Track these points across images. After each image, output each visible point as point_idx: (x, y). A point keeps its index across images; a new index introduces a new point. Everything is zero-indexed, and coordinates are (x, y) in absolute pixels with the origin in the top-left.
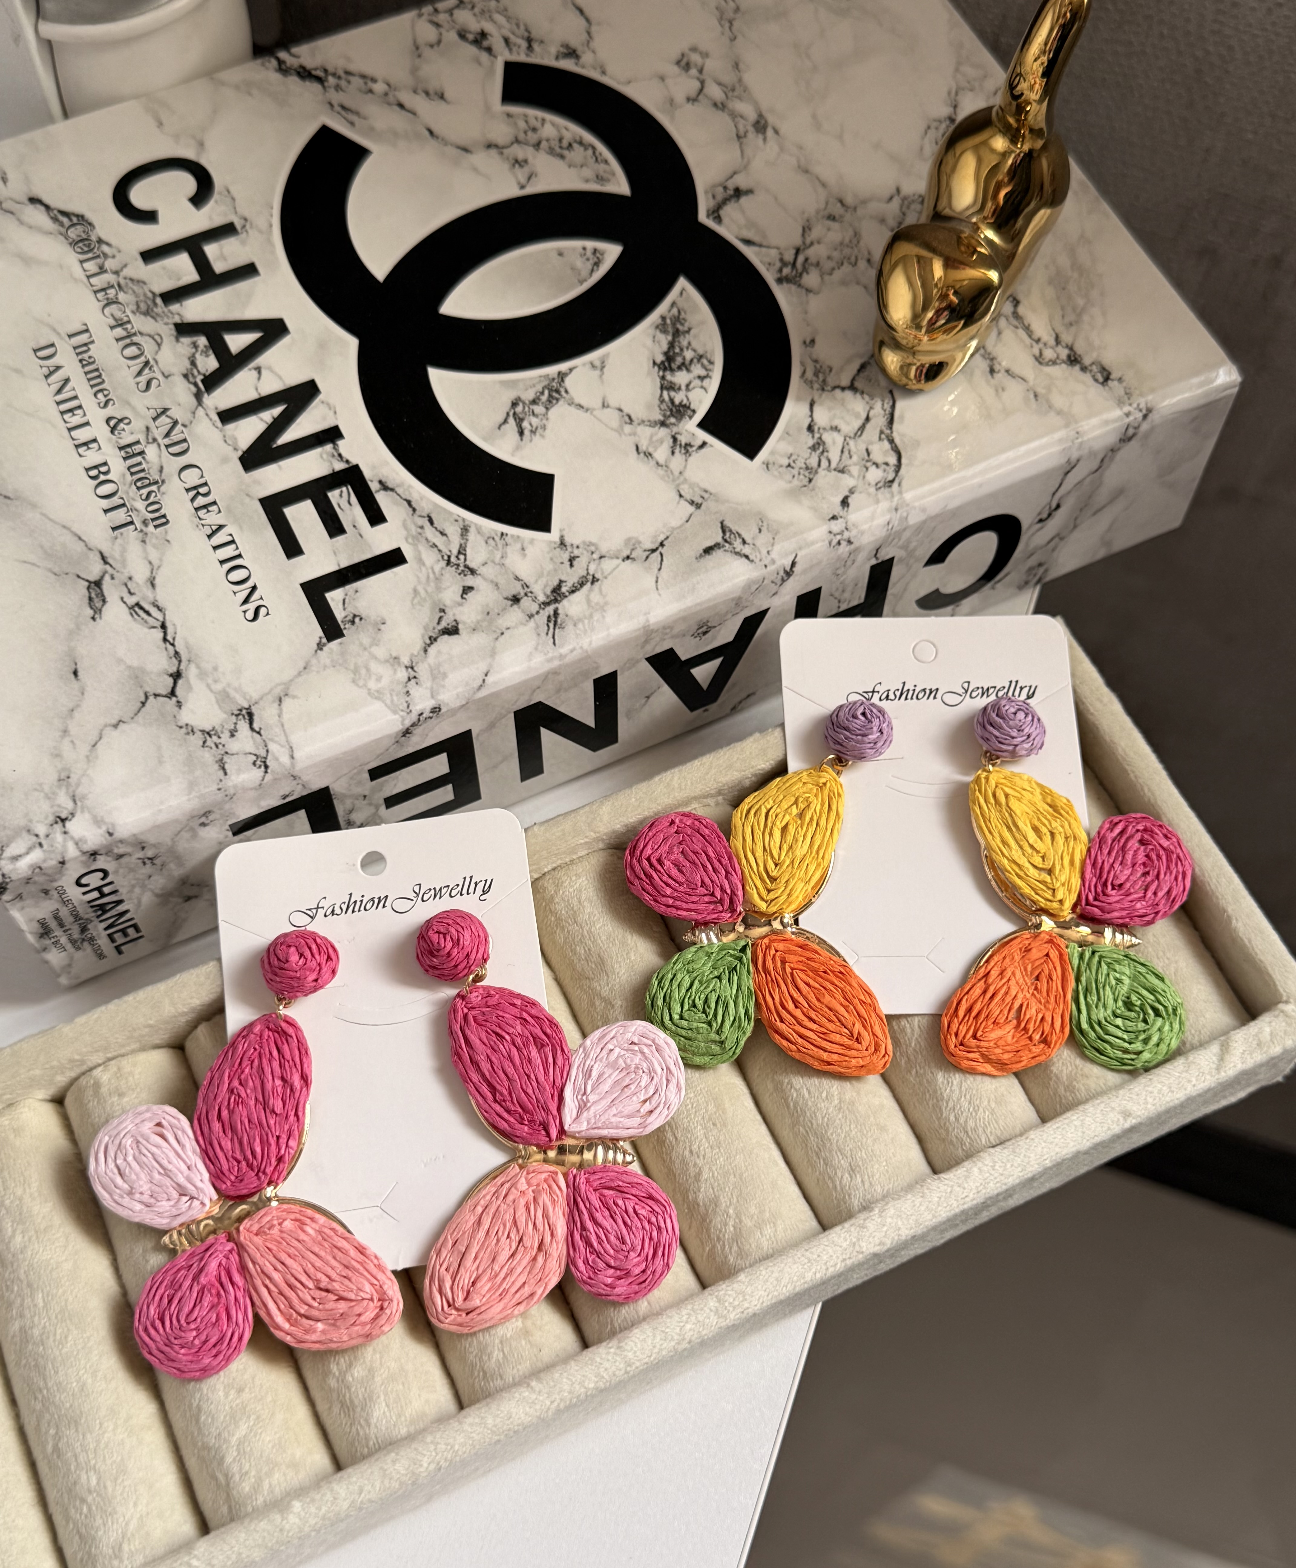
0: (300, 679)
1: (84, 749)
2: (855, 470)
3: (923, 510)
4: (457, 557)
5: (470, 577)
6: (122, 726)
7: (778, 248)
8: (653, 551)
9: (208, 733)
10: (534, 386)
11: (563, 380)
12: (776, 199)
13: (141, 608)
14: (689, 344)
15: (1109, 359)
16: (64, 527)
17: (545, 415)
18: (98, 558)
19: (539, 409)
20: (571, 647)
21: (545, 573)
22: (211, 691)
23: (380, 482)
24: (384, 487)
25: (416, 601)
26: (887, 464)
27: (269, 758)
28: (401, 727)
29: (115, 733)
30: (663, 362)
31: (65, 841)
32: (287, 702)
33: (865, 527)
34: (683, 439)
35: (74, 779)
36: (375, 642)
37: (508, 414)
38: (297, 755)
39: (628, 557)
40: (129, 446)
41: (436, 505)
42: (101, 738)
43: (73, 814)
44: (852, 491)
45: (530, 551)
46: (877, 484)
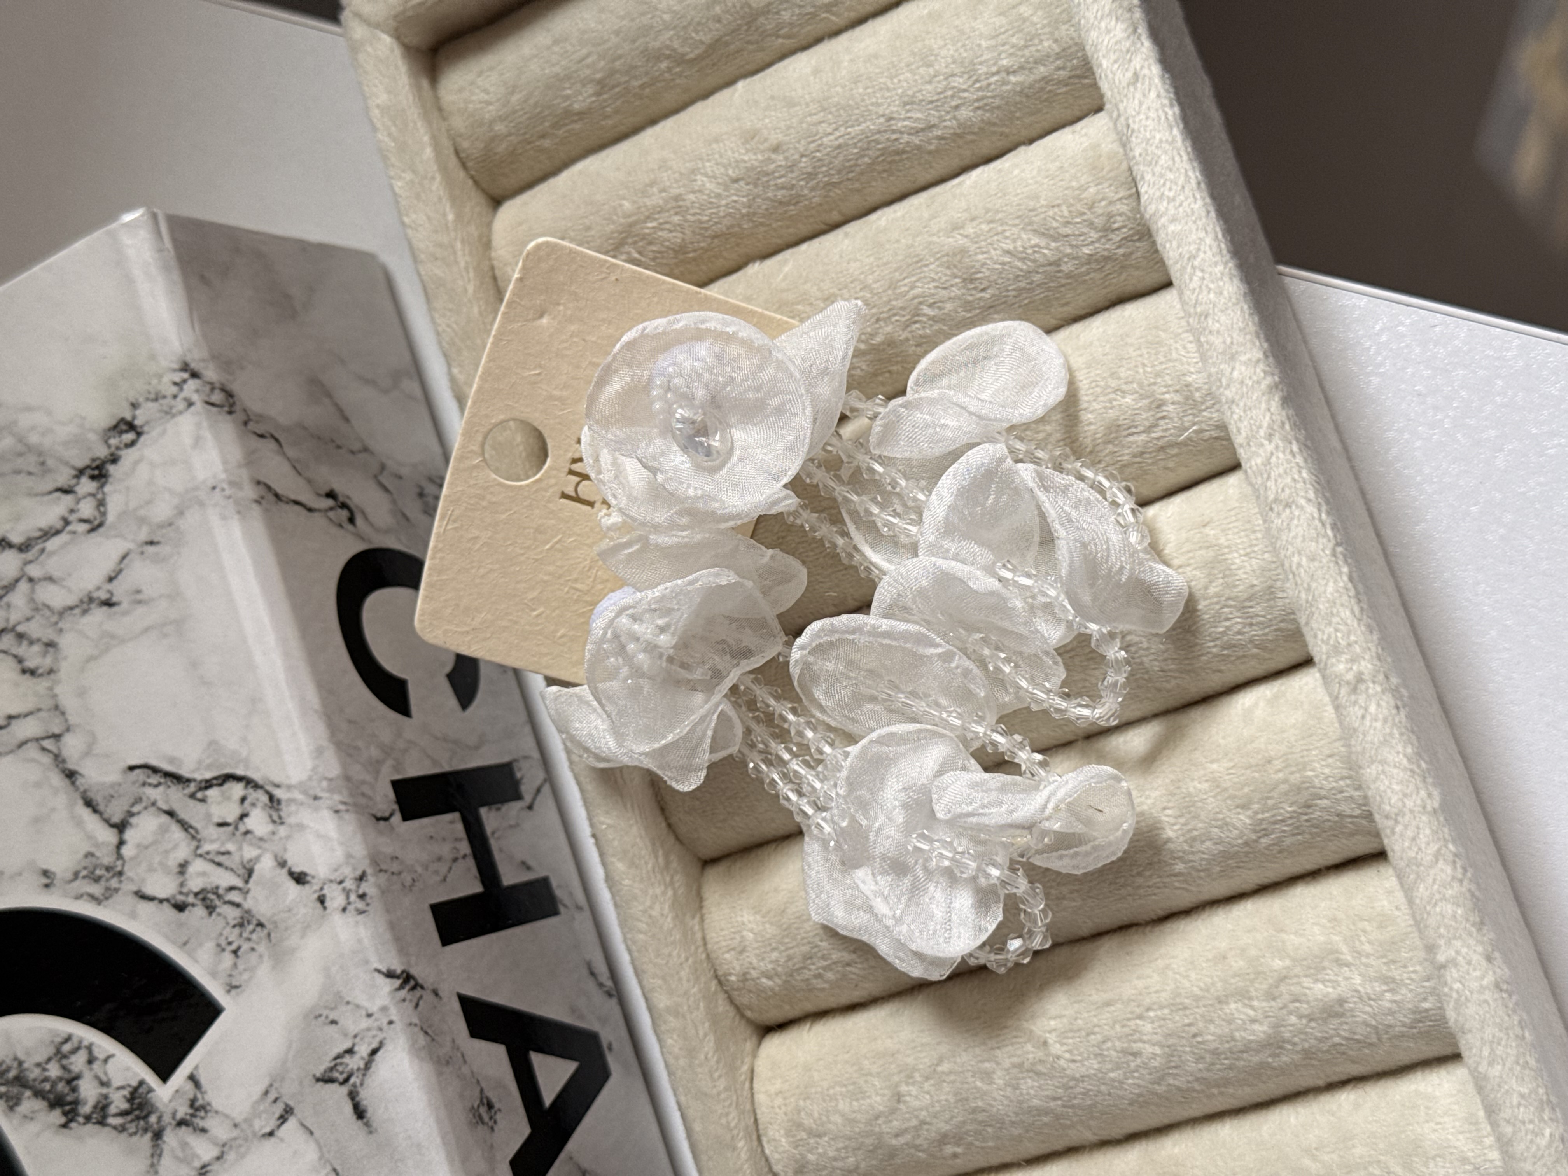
2: (249, 852)
14: (38, 1065)
15: (98, 414)
34: (183, 1111)
44: (282, 864)
46: (274, 822)
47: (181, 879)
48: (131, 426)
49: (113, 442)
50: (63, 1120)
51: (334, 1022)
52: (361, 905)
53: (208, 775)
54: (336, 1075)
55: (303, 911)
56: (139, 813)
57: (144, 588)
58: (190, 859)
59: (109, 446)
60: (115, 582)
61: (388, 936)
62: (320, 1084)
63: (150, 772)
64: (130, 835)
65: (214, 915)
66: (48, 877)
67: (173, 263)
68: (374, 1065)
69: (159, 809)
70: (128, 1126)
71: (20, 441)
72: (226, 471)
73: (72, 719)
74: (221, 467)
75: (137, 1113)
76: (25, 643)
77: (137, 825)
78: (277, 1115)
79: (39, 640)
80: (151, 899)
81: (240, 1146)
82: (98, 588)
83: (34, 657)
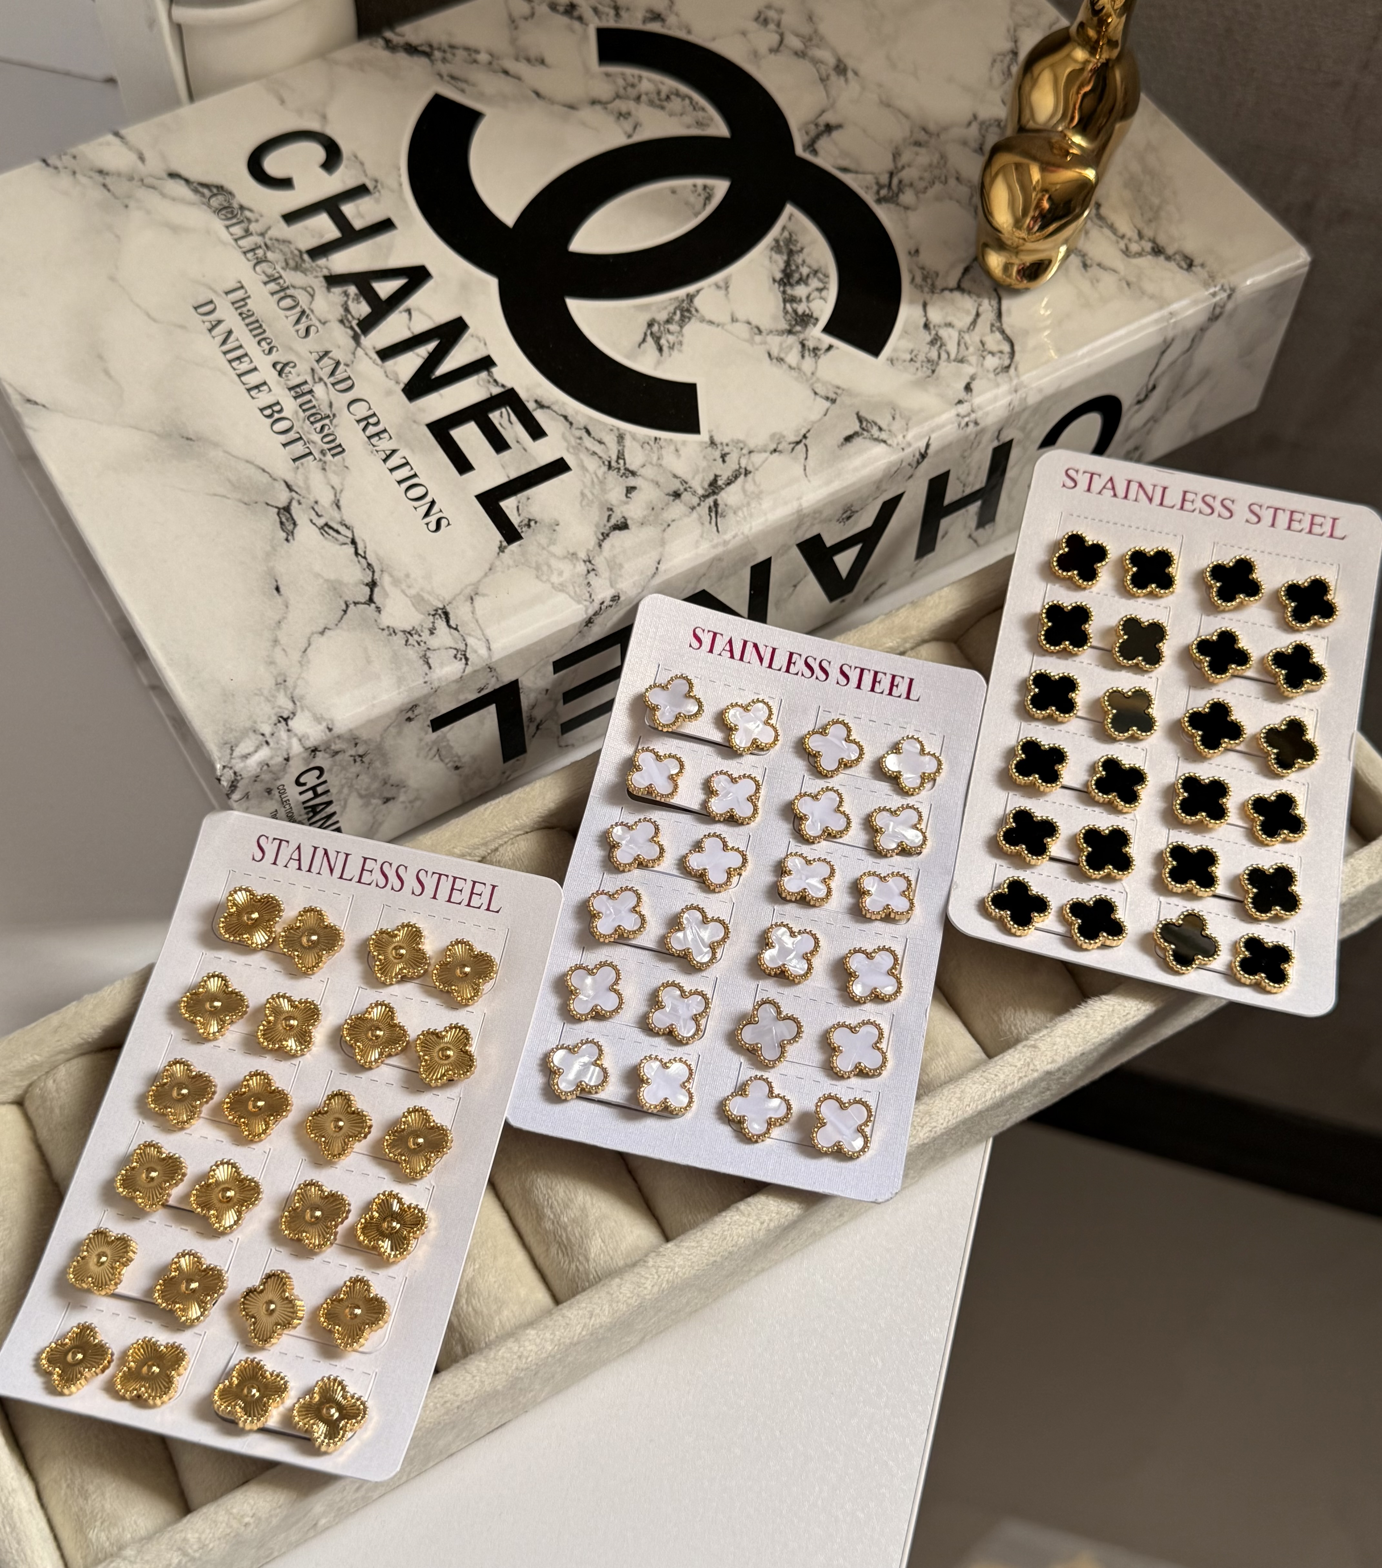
0: (487, 580)
1: (296, 655)
2: (973, 359)
3: (1040, 390)
4: (617, 462)
5: (631, 478)
6: (328, 633)
7: (872, 173)
8: (798, 443)
9: (409, 633)
10: (666, 308)
11: (691, 301)
12: (864, 131)
13: (331, 528)
14: (804, 262)
15: (1190, 247)
16: (247, 461)
17: (680, 332)
18: (283, 486)
19: (673, 327)
20: (733, 533)
21: (701, 470)
22: (406, 595)
23: (536, 401)
24: (540, 405)
25: (584, 503)
26: (1001, 352)
27: (468, 651)
28: (585, 616)
29: (322, 640)
30: (781, 279)
31: (289, 738)
32: (478, 601)
33: (990, 408)
34: (811, 344)
35: (290, 683)
36: (552, 542)
37: (645, 334)
38: (493, 646)
39: (775, 451)
40: (298, 386)
41: (591, 418)
42: (309, 645)
43: (294, 714)
44: (973, 378)
45: (683, 451)
46: (995, 370)
47: (943, 325)
48: (1190, 265)
49: (1177, 257)
50: (777, 278)
51: (894, 418)
52: (963, 424)
53: (1008, 331)
54: (864, 424)
55: (951, 393)
57: (1101, 283)
58: (956, 328)
59: (1175, 255)
61: (945, 443)
62: (855, 416)
65: (929, 345)
66: (916, 253)
68: (878, 443)
70: (789, 315)
71: (1159, 207)
72: (1181, 320)
74: (1183, 317)
75: (798, 319)
78: (828, 395)
80: (926, 312)
81: (802, 378)
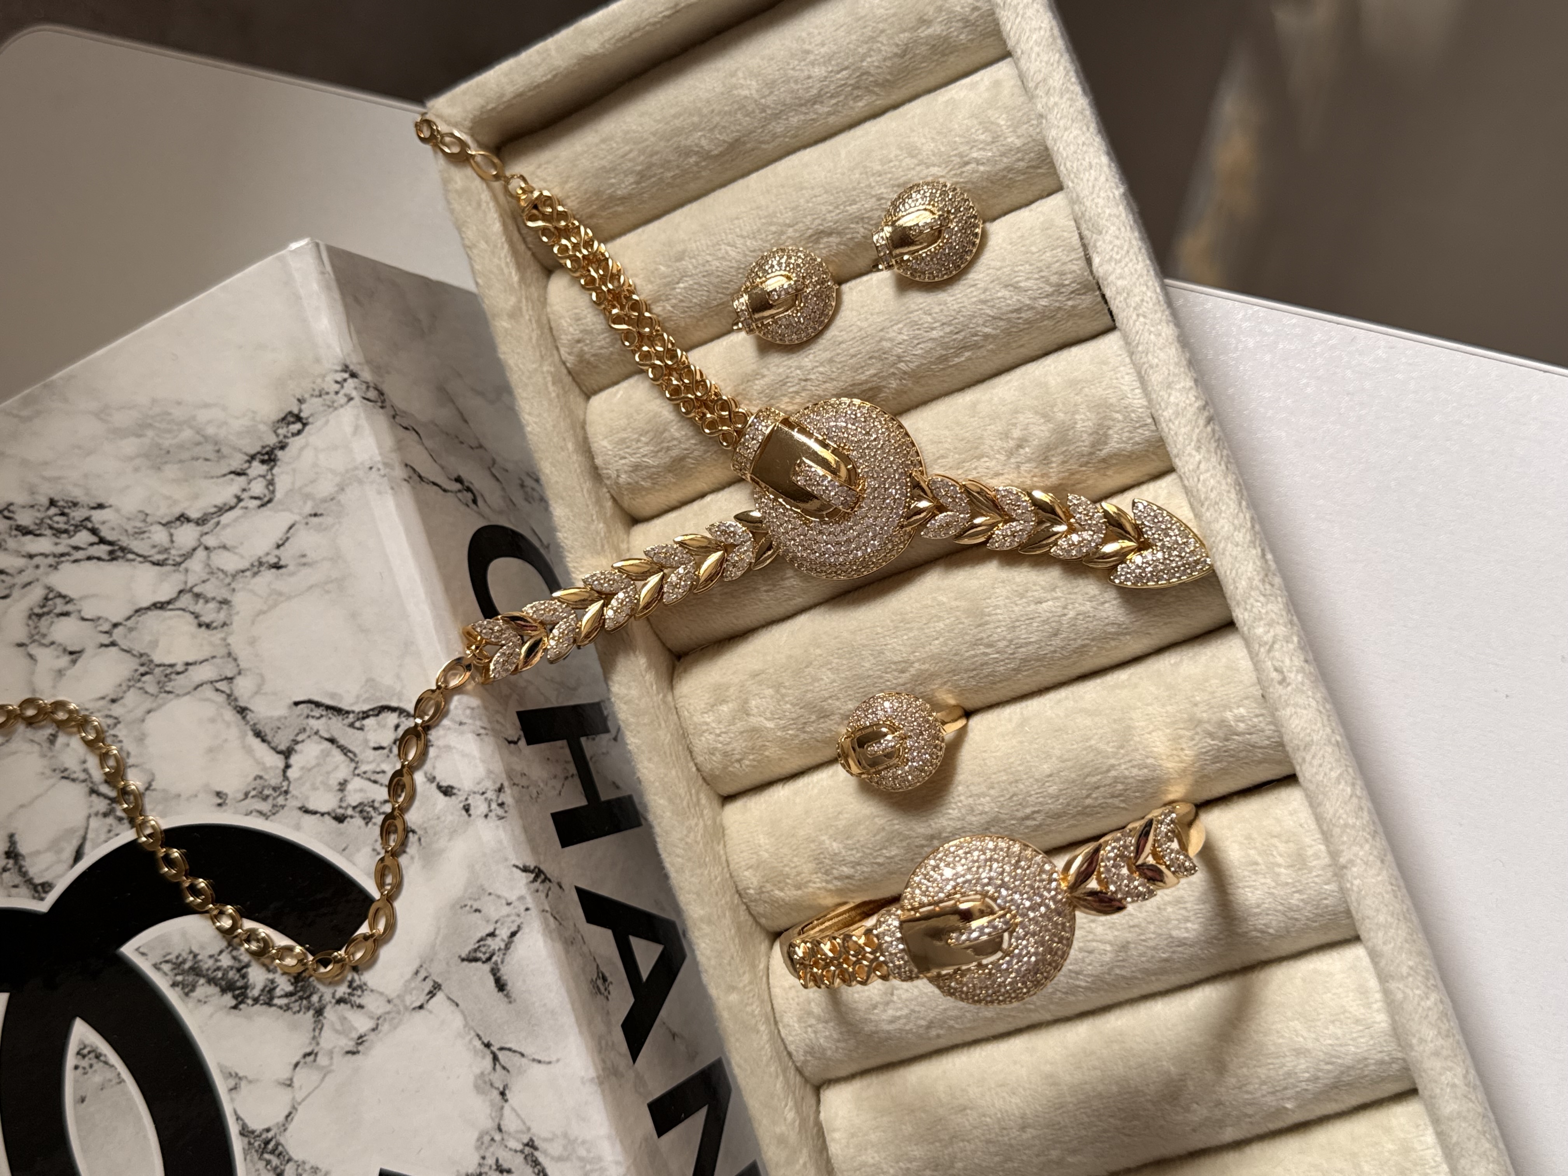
7: (89, 816)
8: (496, 1058)
11: (253, 1133)
14: (212, 958)
15: (271, 408)
17: (298, 1164)
30: (235, 997)
34: (342, 991)
39: (503, 1094)
47: (340, 795)
48: (298, 418)
49: (282, 432)
50: (233, 1002)
51: (477, 911)
52: (500, 812)
53: (366, 707)
54: (479, 955)
55: (450, 818)
56: (303, 741)
57: (308, 553)
58: (348, 778)
59: (278, 435)
60: (282, 548)
61: (522, 838)
62: (466, 963)
63: (313, 706)
64: (294, 759)
65: (370, 825)
66: (221, 798)
67: (334, 284)
68: (513, 945)
69: (321, 737)
70: (292, 1005)
71: (198, 433)
72: (381, 454)
73: (243, 665)
74: (377, 452)
75: (300, 994)
76: (201, 601)
77: (301, 752)
78: (427, 990)
79: (214, 599)
80: (315, 813)
81: (393, 1018)
82: (268, 554)
83: (209, 612)
